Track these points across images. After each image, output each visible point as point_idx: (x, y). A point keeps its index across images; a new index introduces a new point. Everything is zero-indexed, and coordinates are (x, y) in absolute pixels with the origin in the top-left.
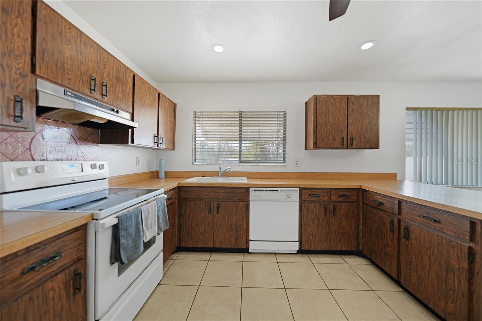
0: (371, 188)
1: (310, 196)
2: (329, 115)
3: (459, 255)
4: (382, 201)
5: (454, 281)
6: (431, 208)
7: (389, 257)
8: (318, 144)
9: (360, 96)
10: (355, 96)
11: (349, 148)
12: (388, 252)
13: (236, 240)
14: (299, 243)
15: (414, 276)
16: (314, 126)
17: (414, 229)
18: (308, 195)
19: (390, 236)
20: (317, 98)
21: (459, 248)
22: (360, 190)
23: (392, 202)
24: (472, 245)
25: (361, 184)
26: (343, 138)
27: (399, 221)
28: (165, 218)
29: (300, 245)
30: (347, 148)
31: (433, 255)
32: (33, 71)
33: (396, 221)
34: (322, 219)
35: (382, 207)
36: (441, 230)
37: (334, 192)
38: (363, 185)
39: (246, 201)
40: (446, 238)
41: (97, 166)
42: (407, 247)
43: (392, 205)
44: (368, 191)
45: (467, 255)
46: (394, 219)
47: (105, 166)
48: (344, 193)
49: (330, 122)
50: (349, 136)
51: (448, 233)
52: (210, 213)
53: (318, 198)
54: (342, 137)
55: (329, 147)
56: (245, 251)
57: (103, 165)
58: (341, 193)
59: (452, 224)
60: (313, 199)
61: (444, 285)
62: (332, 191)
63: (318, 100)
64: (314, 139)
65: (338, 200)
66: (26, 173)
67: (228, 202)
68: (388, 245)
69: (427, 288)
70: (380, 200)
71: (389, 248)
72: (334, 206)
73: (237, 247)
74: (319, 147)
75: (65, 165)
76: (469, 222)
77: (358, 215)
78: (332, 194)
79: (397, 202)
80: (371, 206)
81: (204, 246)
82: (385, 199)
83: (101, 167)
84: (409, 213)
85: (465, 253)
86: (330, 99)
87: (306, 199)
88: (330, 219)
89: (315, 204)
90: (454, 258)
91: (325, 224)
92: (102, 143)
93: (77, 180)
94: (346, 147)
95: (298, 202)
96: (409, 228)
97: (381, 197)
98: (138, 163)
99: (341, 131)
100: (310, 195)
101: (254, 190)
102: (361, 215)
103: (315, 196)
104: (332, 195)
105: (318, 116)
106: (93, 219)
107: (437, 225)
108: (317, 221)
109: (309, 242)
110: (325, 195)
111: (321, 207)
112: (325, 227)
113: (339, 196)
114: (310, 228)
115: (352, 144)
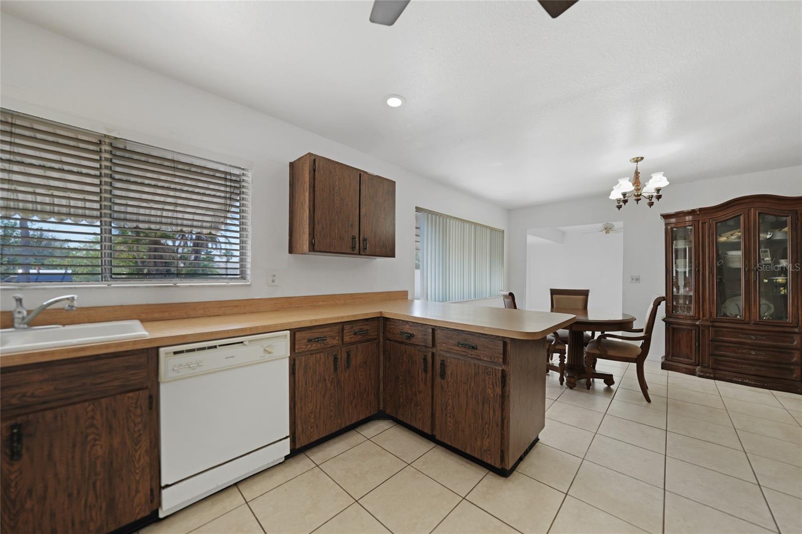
0: (397, 314)
1: (311, 343)
2: (334, 195)
3: (494, 382)
4: (411, 332)
5: (489, 412)
6: (467, 333)
7: (421, 408)
8: (316, 244)
9: (375, 176)
10: (369, 174)
11: (361, 255)
12: (420, 401)
14: (290, 439)
15: (450, 422)
16: (309, 210)
17: (451, 363)
18: (306, 341)
19: (422, 379)
20: (314, 160)
21: (494, 374)
22: (381, 319)
23: (425, 332)
24: (504, 367)
25: (381, 311)
26: (354, 238)
27: (433, 354)
29: (293, 442)
30: (359, 254)
31: (470, 389)
33: (430, 355)
34: (330, 380)
35: (413, 341)
36: (478, 358)
37: (347, 327)
38: (385, 312)
39: (147, 388)
40: (482, 365)
42: (442, 388)
43: (425, 335)
44: (392, 320)
45: (500, 380)
46: (427, 354)
48: (361, 327)
49: (335, 207)
50: (361, 236)
51: (484, 359)
53: (323, 343)
54: (353, 236)
55: (334, 251)
58: (357, 328)
59: (487, 347)
60: (314, 346)
61: (480, 421)
62: (345, 327)
63: (316, 163)
64: (309, 234)
65: (353, 340)
67: (70, 408)
68: (419, 391)
69: (464, 431)
70: (409, 331)
71: (421, 396)
72: (348, 353)
74: (319, 250)
76: (502, 343)
77: (378, 357)
78: (345, 331)
79: (430, 331)
80: (396, 341)
82: (416, 328)
84: (444, 343)
85: (498, 378)
86: (335, 168)
87: (303, 350)
88: (342, 375)
89: (319, 355)
90: (490, 386)
91: (334, 387)
94: (358, 252)
95: (288, 359)
96: (445, 362)
97: (411, 326)
99: (352, 226)
100: (310, 341)
101: (175, 353)
102: (382, 356)
103: (318, 341)
104: (344, 334)
105: (317, 194)
107: (474, 352)
108: (322, 384)
109: (309, 427)
110: (335, 335)
111: (328, 358)
112: (335, 391)
113: (355, 334)
114: (311, 402)
115: (366, 249)
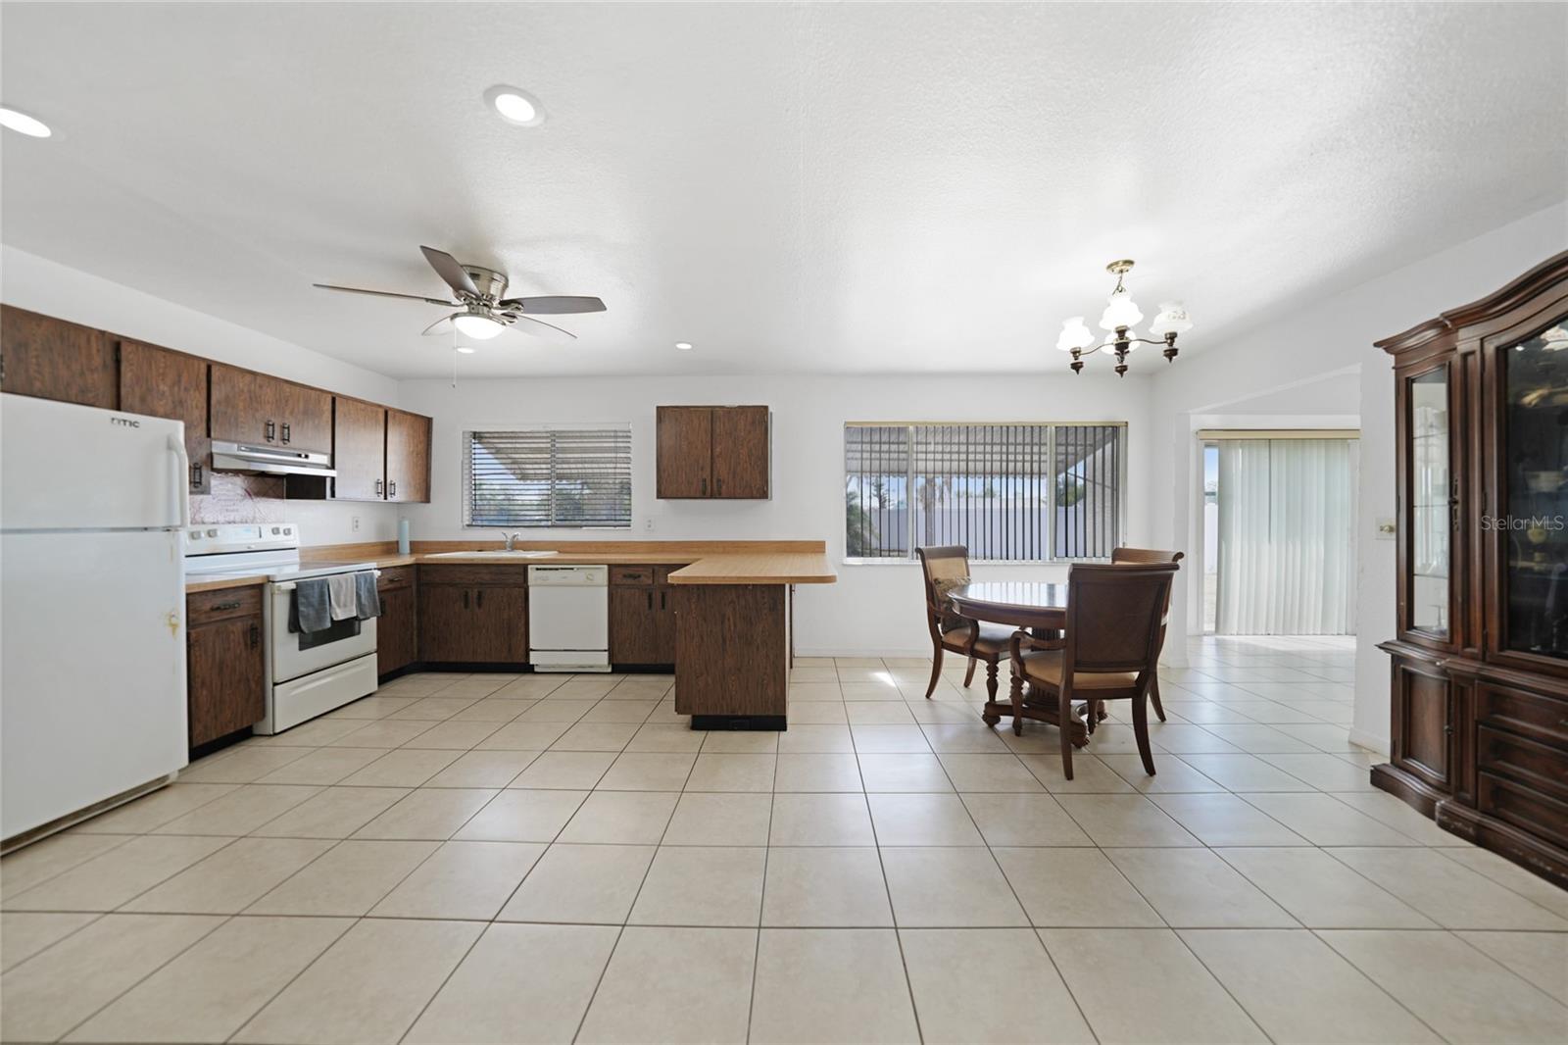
1: (625, 578)
8: (662, 491)
9: (735, 408)
13: (510, 650)
14: (609, 654)
18: (620, 575)
26: (704, 481)
28: (375, 602)
29: (611, 657)
30: (712, 497)
32: (209, 435)
34: (645, 614)
37: (662, 570)
39: (523, 587)
41: (281, 531)
47: (292, 531)
50: (714, 477)
52: (466, 606)
54: (703, 479)
55: (681, 496)
56: (528, 669)
57: (289, 530)
60: (630, 581)
64: (658, 482)
66: (199, 537)
67: (495, 589)
73: (509, 661)
74: (664, 496)
75: (239, 528)
78: (659, 574)
81: (459, 660)
83: (287, 532)
87: (619, 582)
89: (633, 589)
91: (649, 623)
92: (288, 497)
93: (254, 548)
94: (710, 496)
98: (357, 527)
99: (702, 469)
100: (625, 576)
101: (536, 569)
103: (633, 577)
105: (663, 444)
106: (269, 581)
108: (637, 616)
109: (625, 650)
110: (649, 575)
111: (643, 595)
112: (650, 627)
114: (627, 629)
